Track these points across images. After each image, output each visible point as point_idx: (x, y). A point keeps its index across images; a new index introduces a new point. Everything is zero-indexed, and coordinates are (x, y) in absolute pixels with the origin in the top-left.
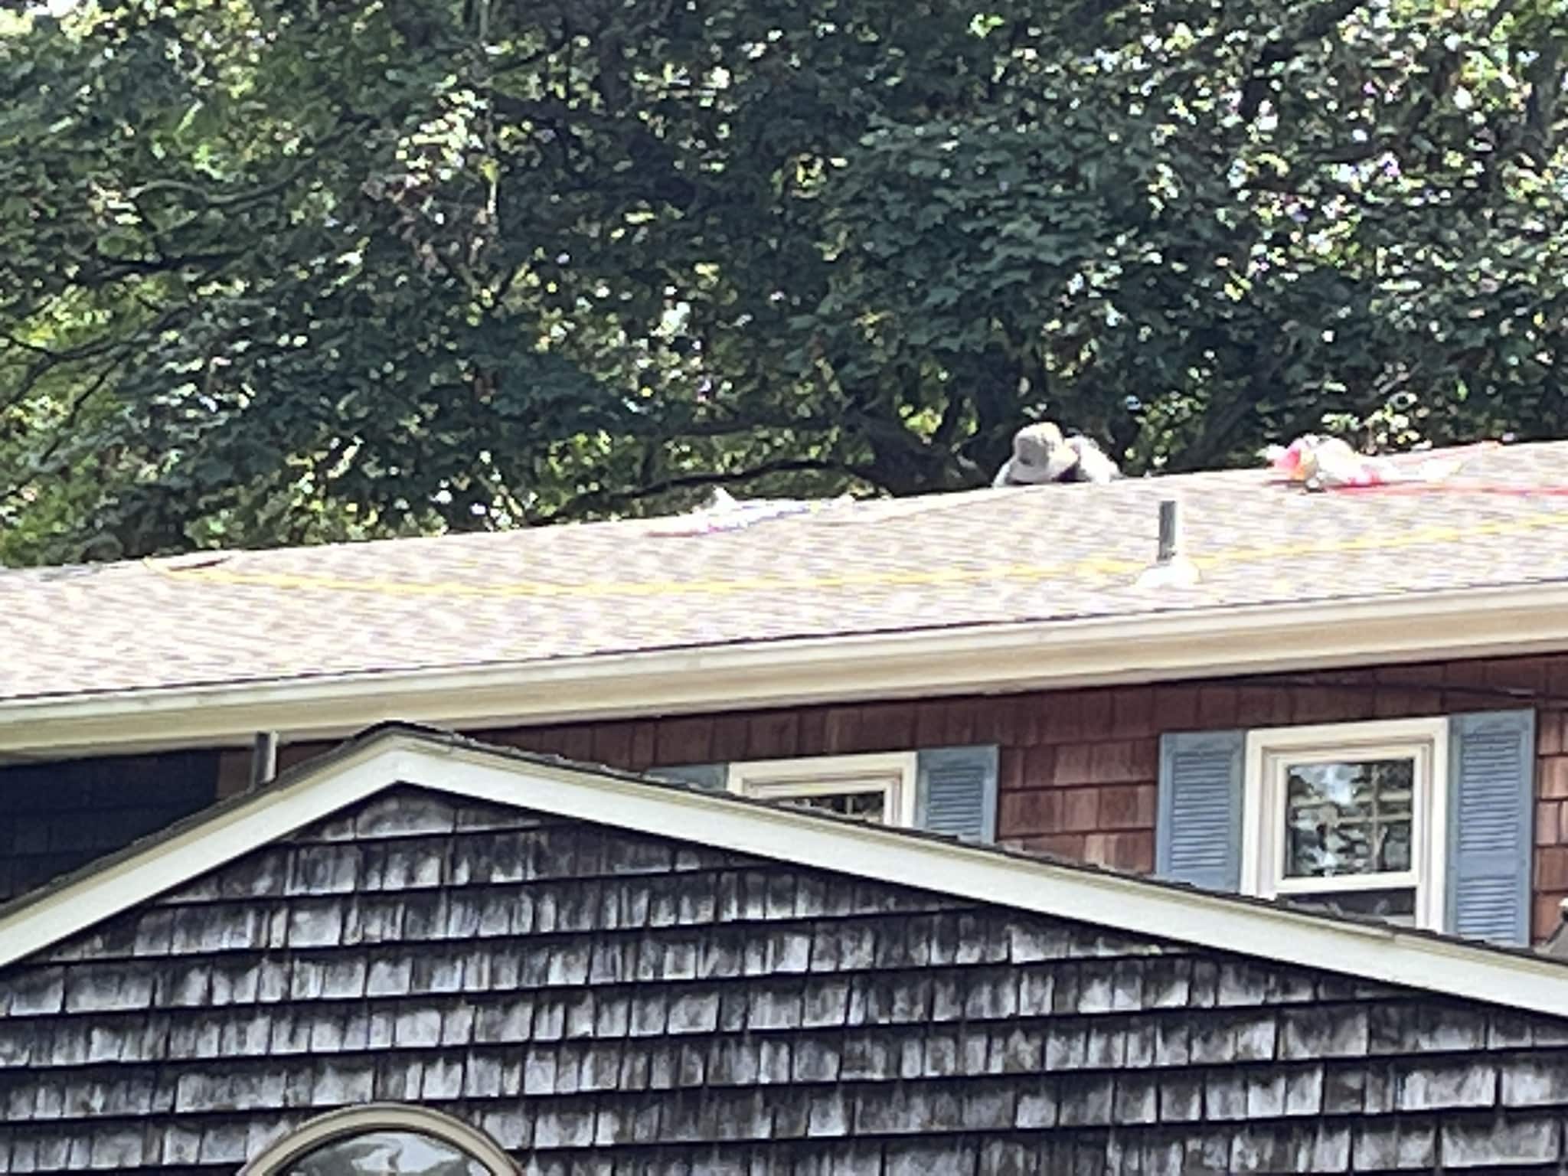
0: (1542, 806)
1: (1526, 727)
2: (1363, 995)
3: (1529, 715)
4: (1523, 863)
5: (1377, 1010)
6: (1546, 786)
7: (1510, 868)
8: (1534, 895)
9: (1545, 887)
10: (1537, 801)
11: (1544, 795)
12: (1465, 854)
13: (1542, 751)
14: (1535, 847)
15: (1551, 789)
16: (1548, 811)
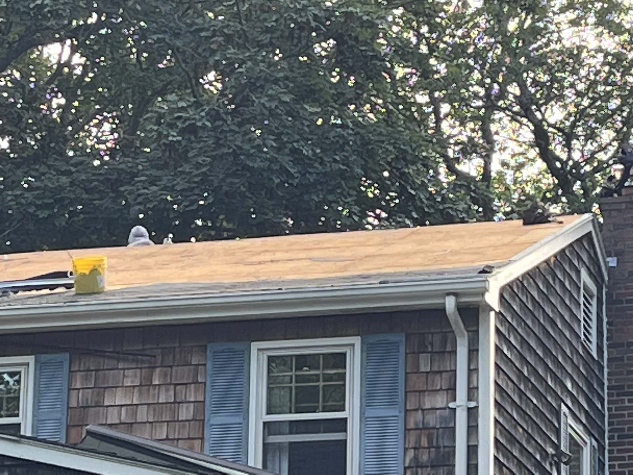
0: (72, 391)
1: (66, 360)
2: (7, 463)
3: (67, 355)
4: (64, 414)
5: (13, 469)
6: (73, 383)
7: (59, 416)
8: (68, 427)
9: (72, 424)
10: (69, 390)
11: (73, 387)
12: (40, 411)
13: (72, 369)
14: (68, 408)
15: (75, 385)
16: (74, 393)
